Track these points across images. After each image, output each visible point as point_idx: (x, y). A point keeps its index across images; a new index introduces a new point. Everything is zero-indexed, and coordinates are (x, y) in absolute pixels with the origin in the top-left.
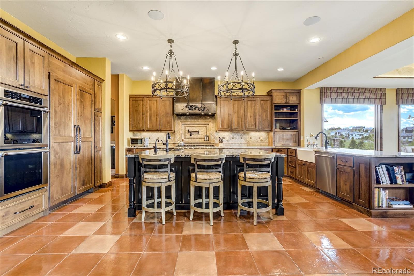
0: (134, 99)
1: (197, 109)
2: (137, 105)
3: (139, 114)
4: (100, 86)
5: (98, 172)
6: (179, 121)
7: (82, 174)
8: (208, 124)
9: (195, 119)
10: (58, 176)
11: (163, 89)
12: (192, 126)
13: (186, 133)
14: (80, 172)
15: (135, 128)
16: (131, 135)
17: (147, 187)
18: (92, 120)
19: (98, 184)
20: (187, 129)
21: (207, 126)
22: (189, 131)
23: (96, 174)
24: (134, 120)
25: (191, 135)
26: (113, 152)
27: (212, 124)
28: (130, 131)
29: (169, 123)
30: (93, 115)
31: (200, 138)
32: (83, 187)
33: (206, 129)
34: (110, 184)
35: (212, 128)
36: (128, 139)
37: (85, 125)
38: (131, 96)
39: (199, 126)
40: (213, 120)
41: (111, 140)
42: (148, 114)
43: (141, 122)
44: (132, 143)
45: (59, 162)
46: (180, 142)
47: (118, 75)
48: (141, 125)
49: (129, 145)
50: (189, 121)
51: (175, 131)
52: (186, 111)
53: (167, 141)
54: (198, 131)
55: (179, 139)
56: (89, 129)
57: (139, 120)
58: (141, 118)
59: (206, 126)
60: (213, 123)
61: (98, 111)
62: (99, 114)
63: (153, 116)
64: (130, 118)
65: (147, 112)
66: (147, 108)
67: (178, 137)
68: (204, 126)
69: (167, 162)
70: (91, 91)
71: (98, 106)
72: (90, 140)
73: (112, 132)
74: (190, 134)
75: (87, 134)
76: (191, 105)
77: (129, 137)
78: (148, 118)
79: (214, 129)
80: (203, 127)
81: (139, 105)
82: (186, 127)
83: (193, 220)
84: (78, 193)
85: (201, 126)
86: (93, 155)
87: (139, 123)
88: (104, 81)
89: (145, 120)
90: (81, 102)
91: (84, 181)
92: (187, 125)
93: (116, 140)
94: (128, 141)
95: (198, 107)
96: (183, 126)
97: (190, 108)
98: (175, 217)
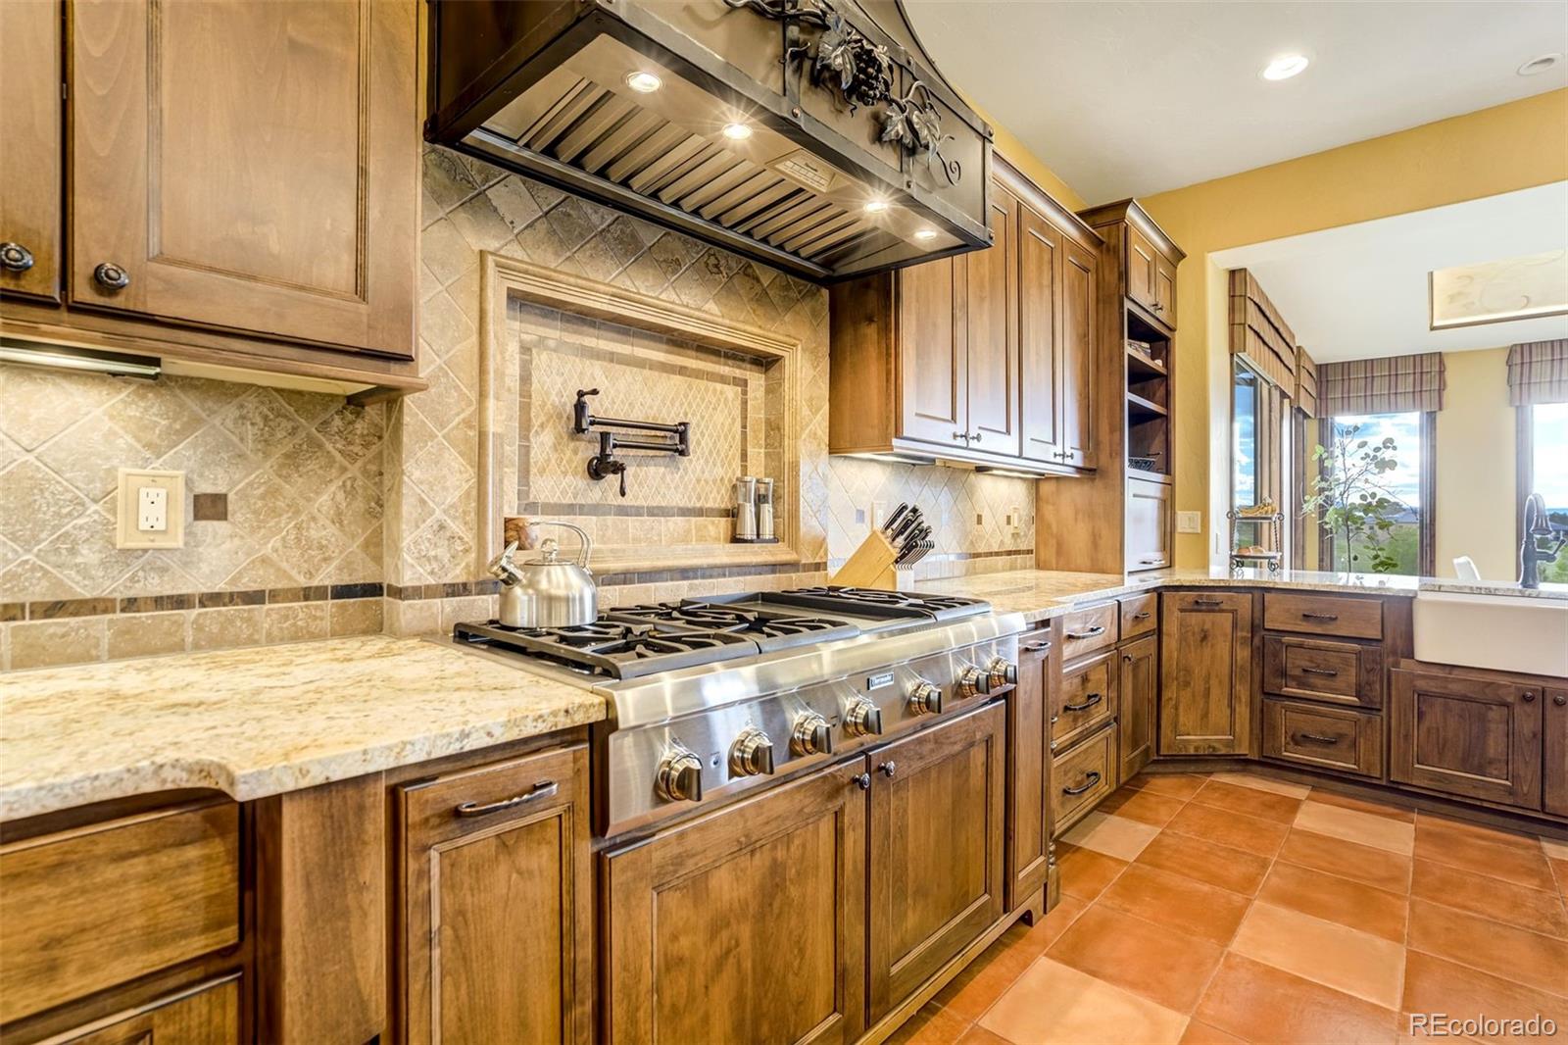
12: (612, 358)
20: (563, 377)
22: (580, 407)
31: (685, 512)
33: (737, 412)
39: (682, 371)
54: (681, 432)
55: (455, 527)
67: (453, 497)
68: (723, 379)
80: (719, 386)
85: (698, 374)
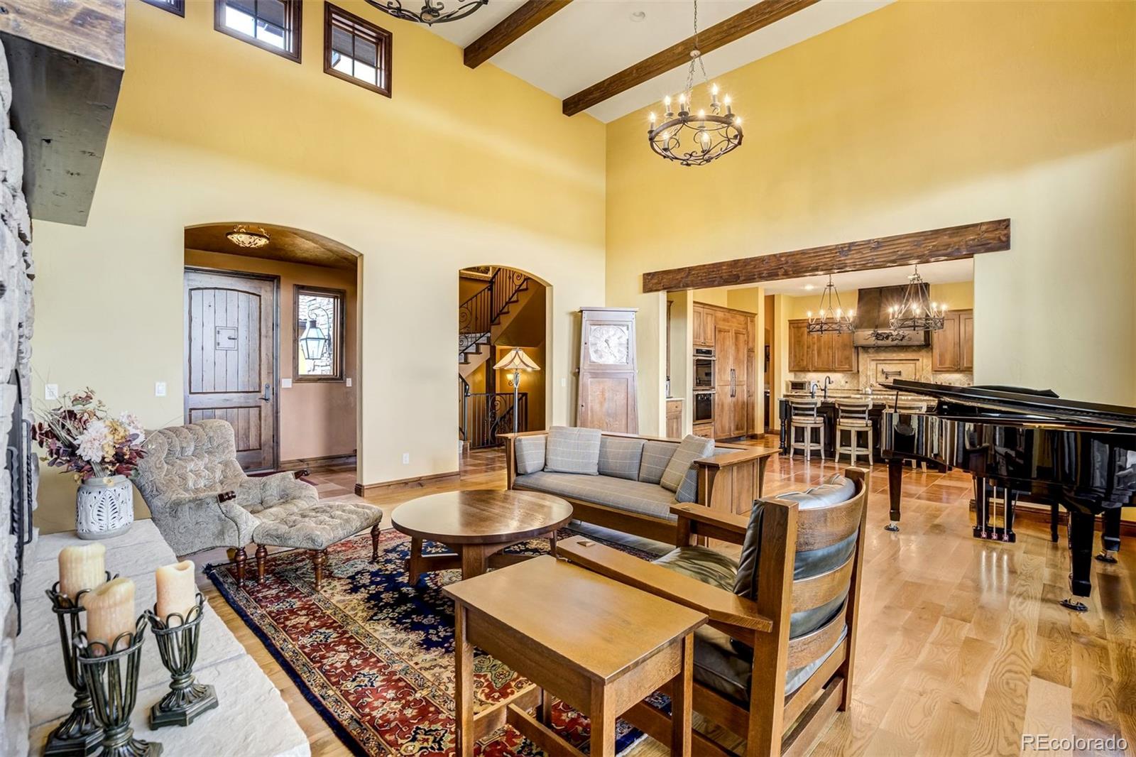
0: (795, 325)
1: (890, 339)
2: (799, 335)
3: (803, 347)
4: (752, 321)
5: (751, 422)
6: (866, 355)
7: (736, 418)
8: (918, 360)
9: (895, 351)
10: (719, 415)
11: (818, 331)
12: (889, 364)
13: (879, 375)
14: (735, 416)
15: (798, 366)
16: (791, 377)
17: (796, 427)
18: (745, 362)
19: (750, 433)
20: (880, 367)
21: (917, 362)
22: (883, 371)
23: (749, 421)
24: (795, 356)
25: (887, 378)
26: (767, 399)
27: (925, 360)
28: (790, 371)
29: (848, 359)
30: (746, 356)
32: (737, 432)
33: (914, 368)
34: (762, 437)
35: (924, 367)
36: (786, 382)
37: (740, 367)
38: (791, 323)
39: (902, 363)
40: (928, 352)
41: (765, 383)
42: (816, 346)
43: (805, 358)
44: (792, 388)
45: (720, 403)
46: (865, 388)
47: (774, 296)
48: (805, 363)
49: (787, 390)
50: (883, 356)
51: (858, 371)
52: (872, 341)
53: (826, 387)
54: (900, 372)
55: (865, 384)
56: (742, 372)
57: (803, 355)
58: (805, 351)
59: (915, 364)
60: (927, 357)
61: (751, 351)
62: (752, 354)
63: (823, 350)
64: (790, 353)
65: (814, 344)
66: (814, 338)
67: (864, 381)
68: (911, 364)
69: (813, 406)
70: (744, 331)
71: (750, 345)
72: (742, 383)
73: (765, 371)
74: (885, 375)
75: (741, 377)
76: (880, 332)
77: (788, 380)
78: (816, 352)
79: (930, 368)
81: (802, 334)
82: (878, 365)
83: (838, 462)
84: (733, 436)
85: (905, 364)
86: (746, 401)
87: (802, 360)
88: (756, 314)
89: (811, 355)
90: (736, 345)
91: (737, 426)
92: (881, 362)
93: (771, 383)
94: (787, 385)
95: (892, 335)
96: (874, 363)
97: (878, 336)
98: (823, 461)
